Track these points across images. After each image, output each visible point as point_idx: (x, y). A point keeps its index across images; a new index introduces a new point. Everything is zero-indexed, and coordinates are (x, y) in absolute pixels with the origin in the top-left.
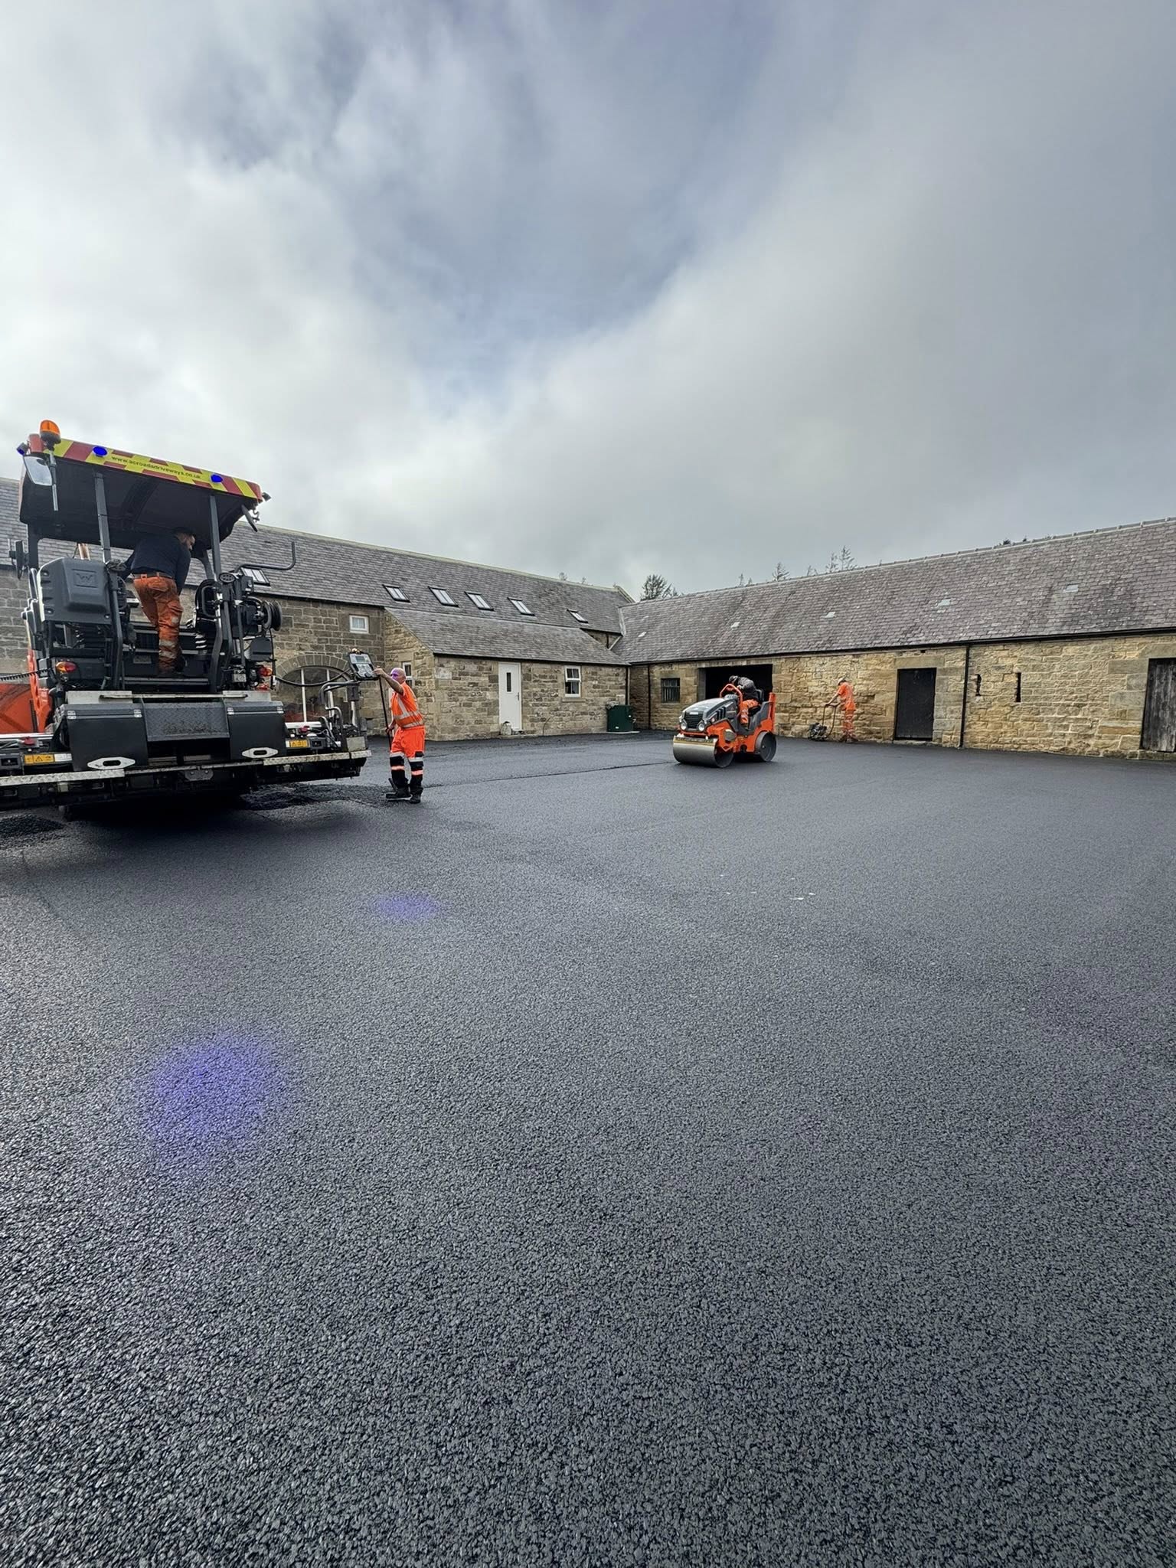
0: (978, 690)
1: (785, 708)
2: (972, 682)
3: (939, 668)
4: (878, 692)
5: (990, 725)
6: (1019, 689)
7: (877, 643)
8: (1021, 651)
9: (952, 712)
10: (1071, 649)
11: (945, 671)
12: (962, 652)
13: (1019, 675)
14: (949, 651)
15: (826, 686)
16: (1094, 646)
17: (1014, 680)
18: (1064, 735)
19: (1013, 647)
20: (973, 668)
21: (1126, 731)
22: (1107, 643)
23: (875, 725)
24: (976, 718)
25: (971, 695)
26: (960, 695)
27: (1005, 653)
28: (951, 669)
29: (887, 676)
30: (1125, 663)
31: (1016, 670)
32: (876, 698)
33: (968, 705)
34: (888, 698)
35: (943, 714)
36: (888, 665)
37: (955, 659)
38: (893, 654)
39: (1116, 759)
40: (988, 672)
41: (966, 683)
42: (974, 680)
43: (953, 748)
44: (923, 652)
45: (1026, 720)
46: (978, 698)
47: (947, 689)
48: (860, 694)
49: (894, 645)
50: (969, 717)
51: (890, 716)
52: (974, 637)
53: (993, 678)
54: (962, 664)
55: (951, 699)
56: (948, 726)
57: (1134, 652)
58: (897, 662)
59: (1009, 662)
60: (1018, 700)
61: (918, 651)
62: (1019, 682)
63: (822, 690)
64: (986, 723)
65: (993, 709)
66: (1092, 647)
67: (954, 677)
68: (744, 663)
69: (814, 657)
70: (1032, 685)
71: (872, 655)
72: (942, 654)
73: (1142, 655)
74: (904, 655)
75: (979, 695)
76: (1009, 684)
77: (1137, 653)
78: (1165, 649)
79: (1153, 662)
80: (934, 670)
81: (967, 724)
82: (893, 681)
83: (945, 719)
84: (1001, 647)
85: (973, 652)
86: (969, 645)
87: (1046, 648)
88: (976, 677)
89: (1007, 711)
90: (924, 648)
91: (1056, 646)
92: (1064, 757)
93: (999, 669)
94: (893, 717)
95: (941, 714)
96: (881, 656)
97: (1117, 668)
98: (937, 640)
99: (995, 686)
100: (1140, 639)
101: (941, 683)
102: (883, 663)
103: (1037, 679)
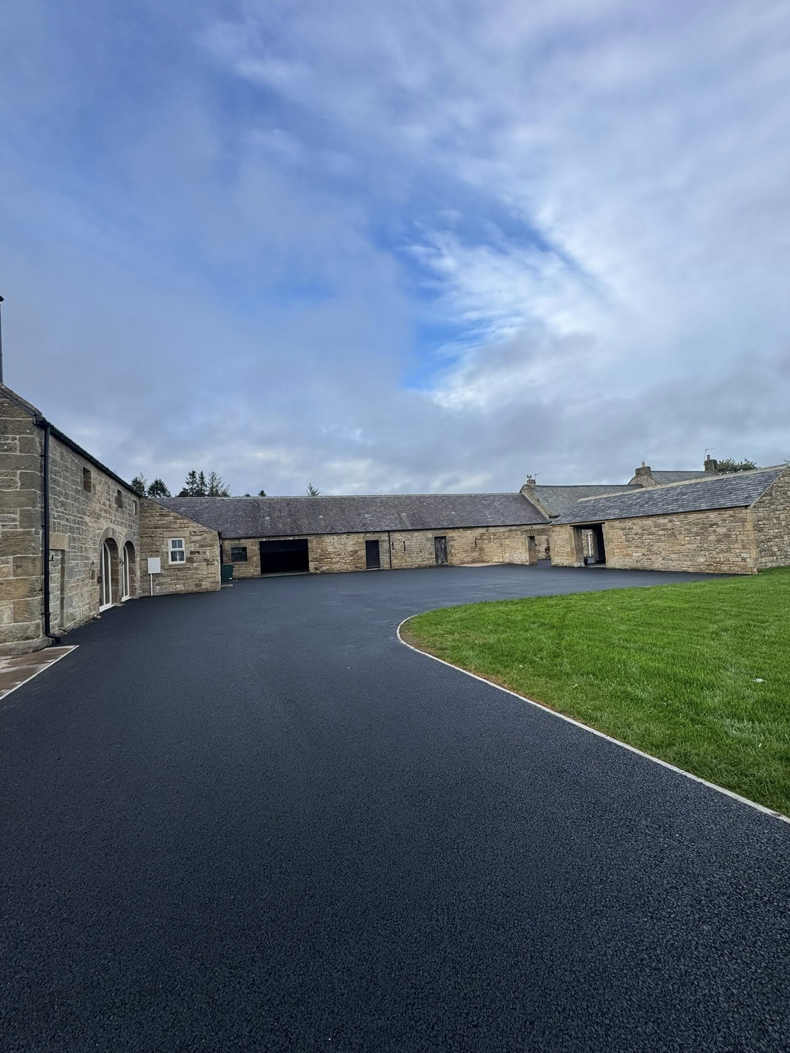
0: (393, 547)
1: (316, 559)
2: (391, 545)
3: (380, 540)
4: (358, 550)
6: (405, 547)
7: (355, 530)
8: (403, 534)
9: (386, 556)
10: (416, 534)
11: (382, 541)
12: (387, 534)
13: (404, 542)
14: (382, 534)
15: (336, 548)
16: (420, 533)
17: (403, 544)
18: (418, 561)
19: (401, 533)
20: (391, 540)
21: (432, 558)
22: (424, 532)
23: (359, 564)
24: (394, 558)
25: (392, 550)
26: (388, 550)
27: (399, 535)
28: (384, 540)
29: (361, 543)
30: (430, 538)
31: (403, 540)
32: (358, 553)
33: (391, 553)
34: (363, 553)
36: (361, 539)
37: (385, 537)
38: (362, 535)
39: (431, 567)
40: (395, 541)
41: (389, 545)
43: (388, 570)
44: (374, 534)
45: (408, 557)
46: (394, 551)
47: (384, 547)
48: (351, 551)
49: (364, 531)
50: (392, 558)
51: (364, 559)
52: (390, 529)
53: (397, 543)
54: (387, 538)
55: (385, 551)
56: (385, 562)
57: (430, 535)
58: (365, 538)
59: (401, 538)
60: (405, 550)
61: (372, 534)
62: (405, 544)
63: (334, 550)
64: (397, 559)
65: (398, 554)
67: (385, 543)
68: (291, 538)
69: (329, 536)
70: (408, 545)
71: (355, 535)
72: (380, 535)
73: (432, 536)
74: (367, 535)
75: (394, 549)
78: (437, 534)
79: (436, 538)
80: (378, 541)
81: (391, 560)
82: (364, 545)
83: (384, 558)
84: (398, 533)
85: (391, 534)
86: (389, 532)
87: (410, 533)
88: (392, 543)
90: (374, 532)
91: (412, 533)
92: (419, 568)
93: (398, 540)
94: (366, 560)
95: (382, 557)
96: (358, 535)
97: (428, 539)
98: (378, 529)
99: (398, 546)
100: (431, 531)
101: (381, 545)
102: (359, 538)
103: (409, 544)
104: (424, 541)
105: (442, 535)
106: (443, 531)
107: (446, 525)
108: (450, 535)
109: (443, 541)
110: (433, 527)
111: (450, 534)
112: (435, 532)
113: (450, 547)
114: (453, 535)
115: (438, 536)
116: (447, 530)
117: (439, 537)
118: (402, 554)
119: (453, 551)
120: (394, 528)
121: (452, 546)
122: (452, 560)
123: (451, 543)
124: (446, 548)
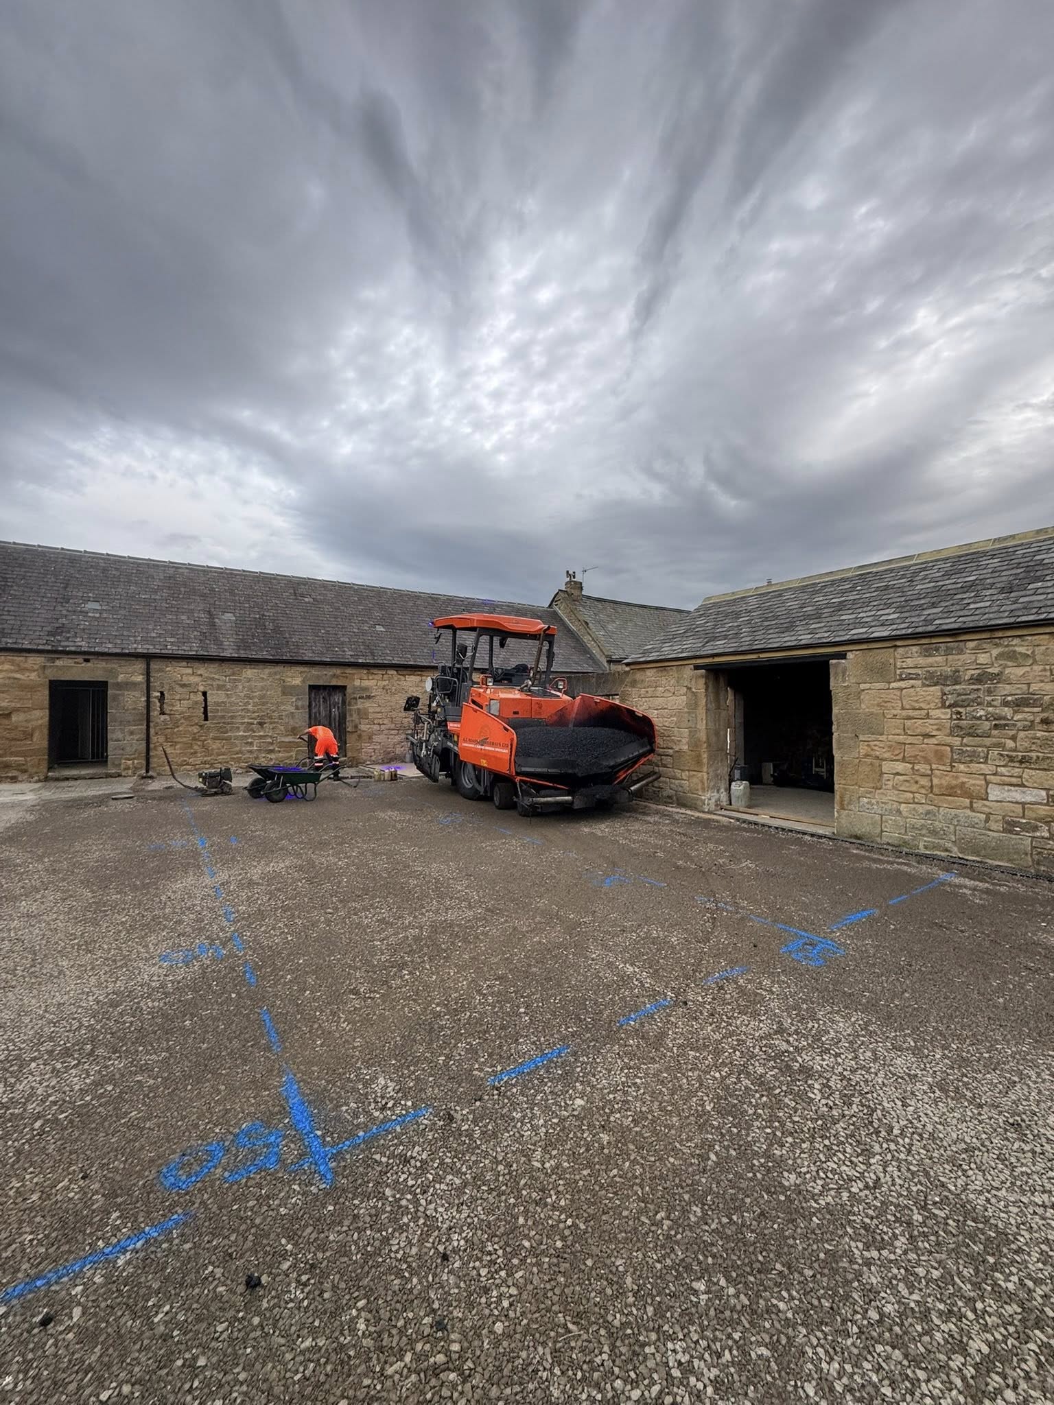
0: (161, 707)
2: (154, 701)
3: (110, 681)
4: (17, 710)
5: (178, 747)
6: (205, 708)
8: (204, 669)
9: (132, 733)
10: (249, 672)
11: (119, 686)
12: (140, 666)
13: (205, 694)
14: (123, 662)
16: (266, 671)
17: (200, 698)
18: (251, 752)
19: (196, 664)
20: (155, 684)
22: (279, 668)
23: (12, 754)
24: (161, 739)
25: (155, 714)
26: (141, 714)
27: (189, 671)
28: (127, 684)
29: (30, 688)
30: (294, 687)
31: (202, 688)
32: (14, 718)
33: (152, 724)
34: (33, 718)
35: (121, 736)
36: (32, 674)
37: (130, 673)
38: (40, 660)
40: (171, 689)
41: (148, 701)
42: (156, 697)
44: (87, 661)
45: (215, 739)
46: (163, 717)
47: (125, 704)
49: (41, 647)
50: (154, 739)
51: (41, 741)
52: (152, 650)
53: (178, 697)
54: (140, 678)
55: (131, 718)
56: (128, 749)
57: (296, 678)
58: (48, 671)
59: (193, 680)
60: (206, 719)
61: (80, 659)
62: (206, 700)
64: (175, 745)
65: (181, 729)
66: (267, 671)
67: (133, 693)
70: (218, 704)
72: (114, 665)
73: (303, 681)
74: (58, 663)
75: (162, 713)
76: (196, 703)
77: (300, 679)
78: (318, 677)
79: (314, 689)
80: (105, 683)
81: (152, 746)
82: (43, 696)
83: (125, 741)
84: (184, 664)
85: (154, 665)
86: (148, 658)
87: (228, 669)
88: (159, 694)
89: (196, 731)
90: (88, 656)
91: (236, 668)
93: (184, 686)
94: (45, 744)
95: (119, 735)
96: (18, 659)
97: (287, 691)
98: (108, 647)
99: (180, 705)
100: (301, 669)
101: (115, 698)
102: (22, 670)
103: (222, 699)
104: (275, 694)
105: (334, 683)
106: (338, 671)
107: (349, 655)
108: (357, 683)
109: (337, 698)
110: (309, 656)
111: (359, 681)
112: (315, 671)
113: (355, 716)
114: (366, 683)
115: (321, 683)
116: (349, 671)
117: (325, 687)
118: (195, 729)
119: (363, 727)
120: (171, 649)
121: (363, 714)
122: (359, 750)
123: (360, 705)
124: (343, 718)
